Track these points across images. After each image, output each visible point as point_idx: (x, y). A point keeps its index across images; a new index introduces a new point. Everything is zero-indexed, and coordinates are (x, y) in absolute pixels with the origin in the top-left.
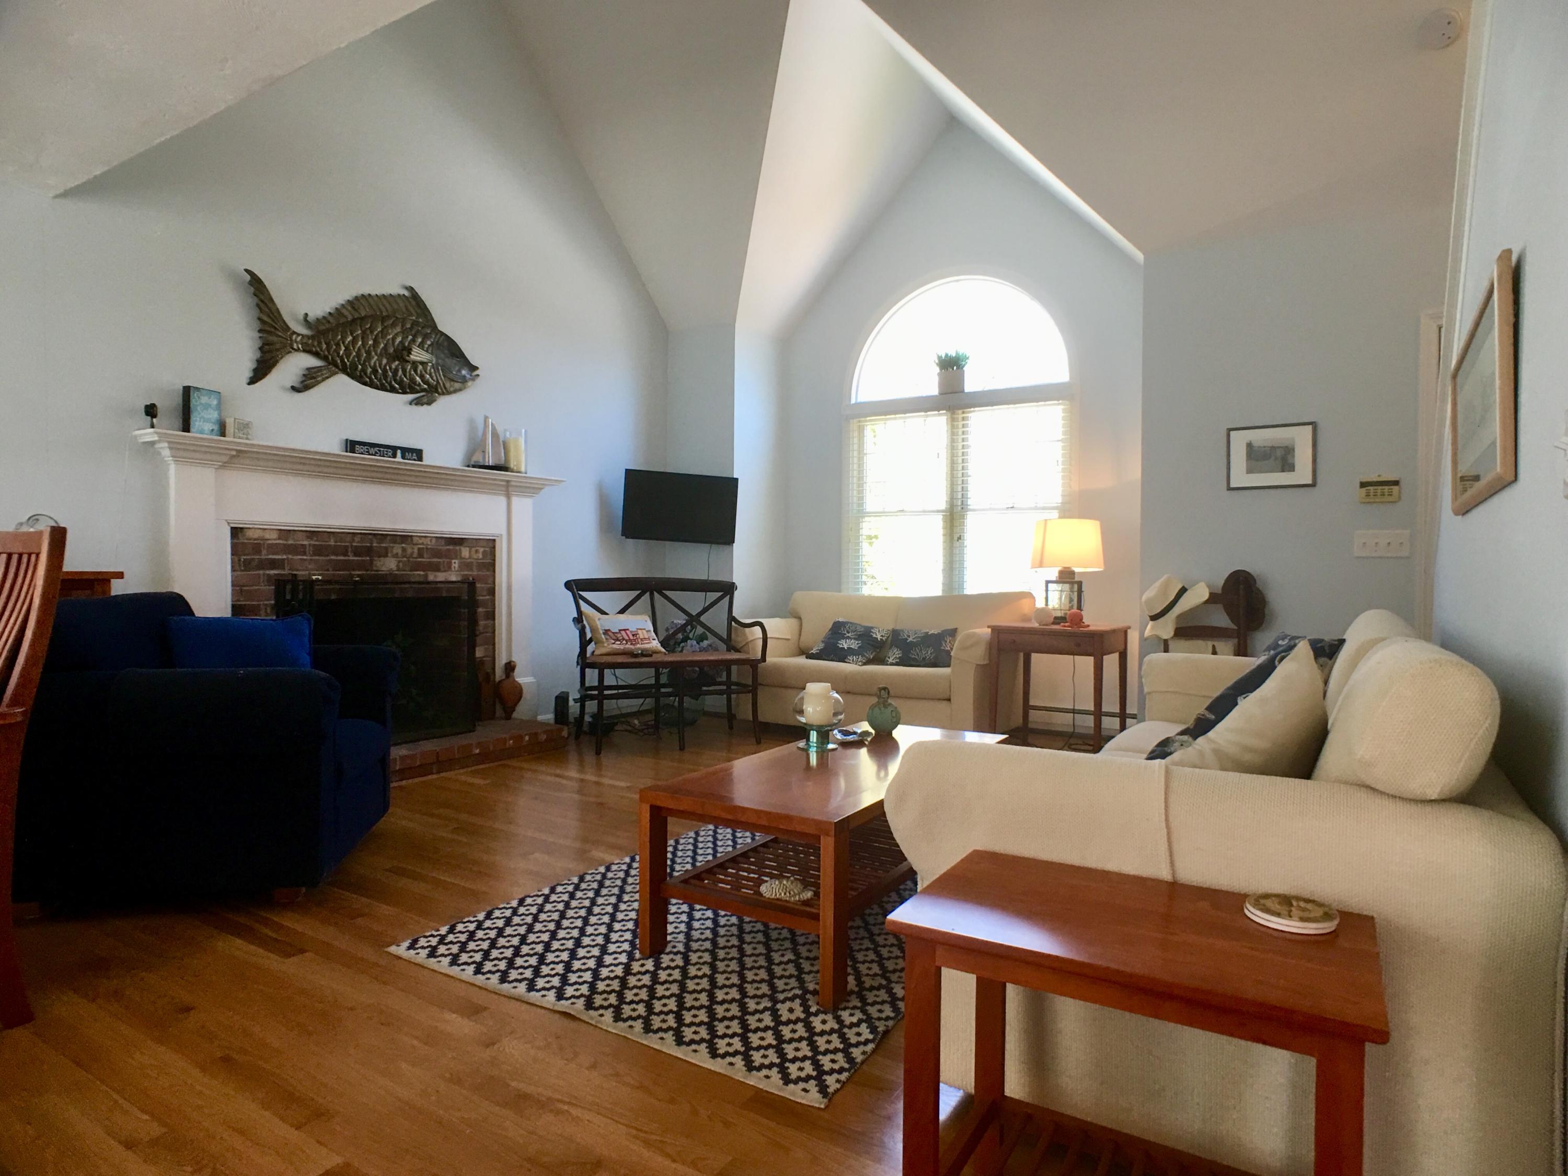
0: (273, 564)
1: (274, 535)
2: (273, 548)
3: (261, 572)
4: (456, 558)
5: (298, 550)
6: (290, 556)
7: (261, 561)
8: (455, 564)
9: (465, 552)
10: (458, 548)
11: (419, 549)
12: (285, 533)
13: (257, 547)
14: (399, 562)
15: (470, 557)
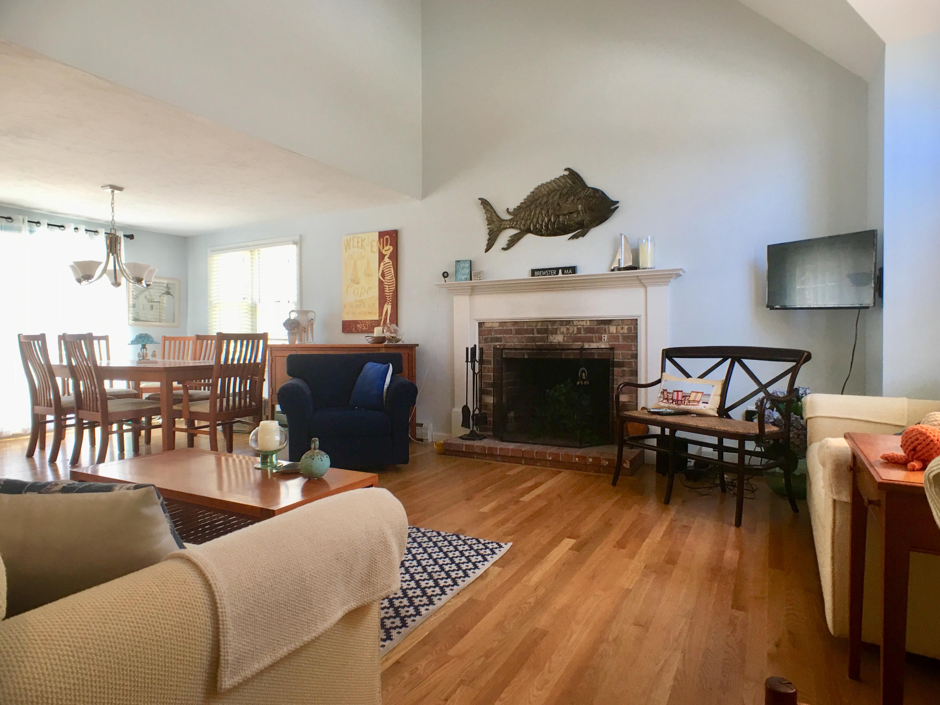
0: (498, 340)
1: (497, 325)
2: (497, 332)
3: (492, 344)
4: (605, 333)
5: (509, 332)
6: (505, 335)
7: (491, 338)
8: (605, 337)
9: (613, 329)
10: (607, 327)
12: (502, 323)
13: (490, 330)
14: (564, 337)
15: (616, 333)
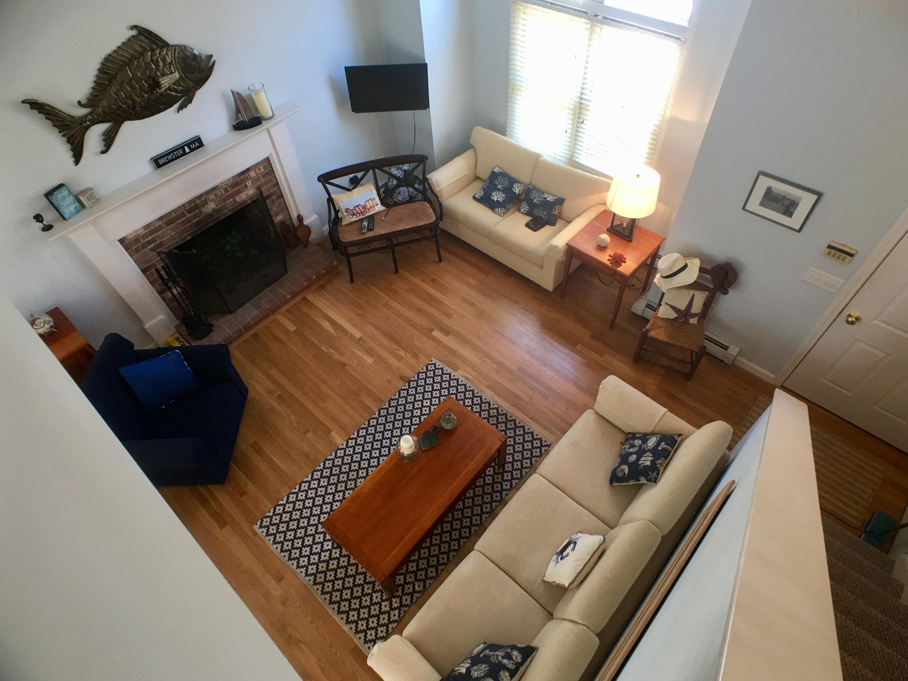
0: (150, 243)
1: (143, 230)
2: (144, 236)
3: (146, 249)
4: (248, 180)
5: (159, 228)
6: (156, 234)
7: (142, 245)
8: (249, 183)
9: (252, 174)
10: (247, 175)
11: (224, 189)
12: (147, 226)
13: (136, 240)
14: (216, 202)
15: (256, 175)
